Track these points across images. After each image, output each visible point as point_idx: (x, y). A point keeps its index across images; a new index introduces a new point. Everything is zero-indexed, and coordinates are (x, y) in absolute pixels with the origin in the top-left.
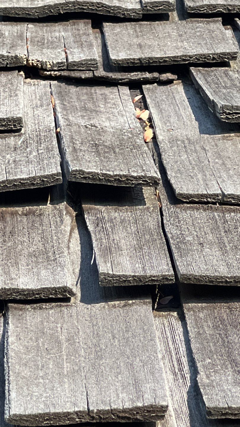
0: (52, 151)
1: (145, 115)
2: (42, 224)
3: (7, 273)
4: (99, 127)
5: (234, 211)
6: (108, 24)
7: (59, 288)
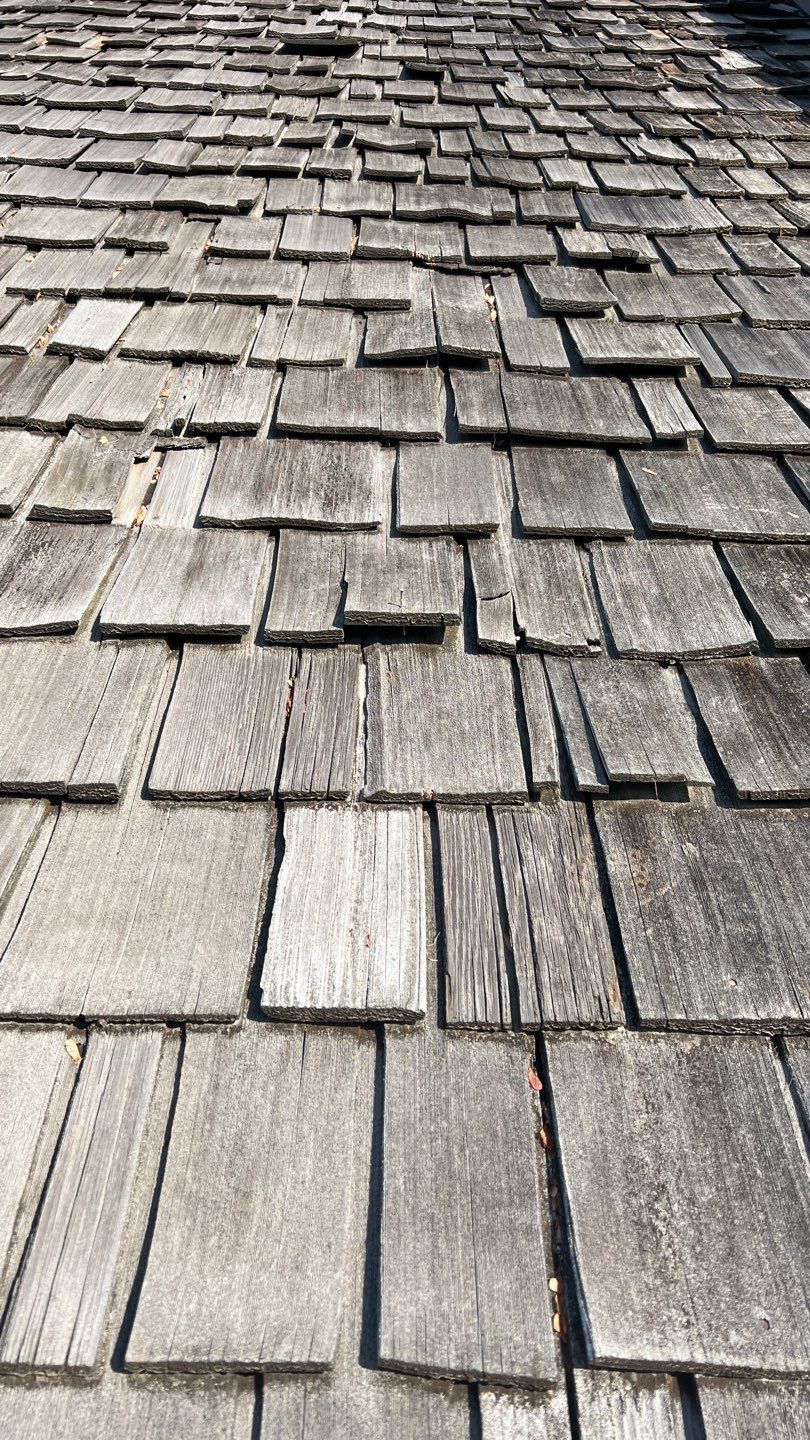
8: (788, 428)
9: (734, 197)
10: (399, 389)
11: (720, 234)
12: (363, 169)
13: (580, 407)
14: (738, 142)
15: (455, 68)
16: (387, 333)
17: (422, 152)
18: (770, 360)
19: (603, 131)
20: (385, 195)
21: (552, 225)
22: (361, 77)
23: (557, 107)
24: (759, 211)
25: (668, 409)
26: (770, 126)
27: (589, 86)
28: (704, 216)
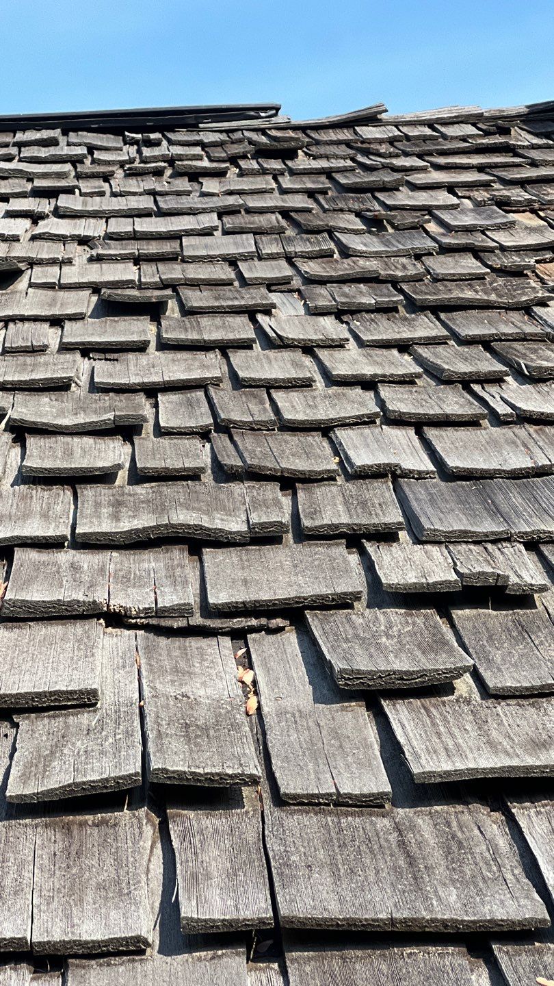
0: (132, 736)
1: (248, 677)
2: (116, 840)
3: (68, 917)
4: (192, 697)
5: (352, 814)
6: (208, 550)
7: (132, 938)
10: (73, 855)
12: (21, 468)
15: (186, 293)
16: (52, 753)
17: (127, 430)
19: (442, 378)
20: (59, 508)
21: (355, 539)
22: (23, 319)
23: (361, 344)
27: (415, 307)
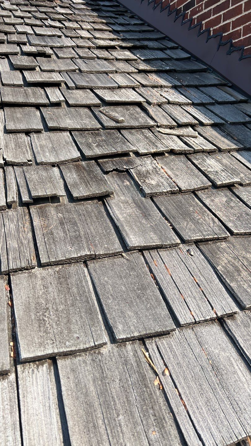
8: (92, 100)
9: (77, 37)
11: (73, 47)
13: (27, 95)
14: (79, 23)
18: (87, 81)
24: (85, 41)
25: (55, 95)
26: (88, 19)
28: (68, 42)
